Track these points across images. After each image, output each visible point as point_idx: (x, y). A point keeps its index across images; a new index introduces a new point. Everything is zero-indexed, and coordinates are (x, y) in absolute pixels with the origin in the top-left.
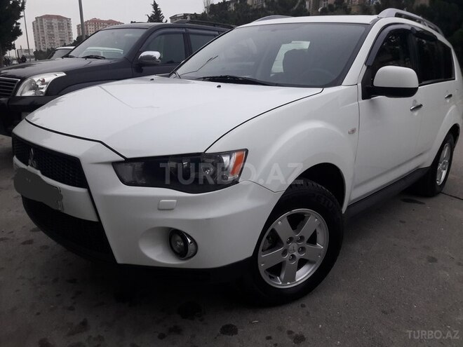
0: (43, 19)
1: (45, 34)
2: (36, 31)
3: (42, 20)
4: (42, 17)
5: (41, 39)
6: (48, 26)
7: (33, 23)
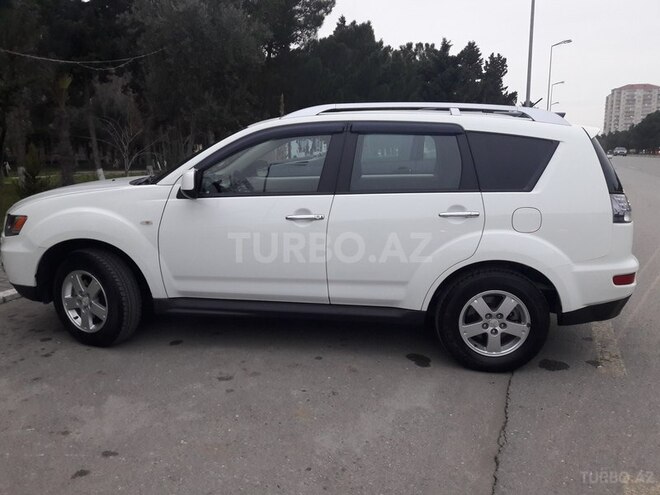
0: (623, 92)
1: (621, 112)
2: (609, 107)
3: (620, 93)
4: (621, 89)
5: (614, 118)
6: (628, 100)
7: (607, 98)
